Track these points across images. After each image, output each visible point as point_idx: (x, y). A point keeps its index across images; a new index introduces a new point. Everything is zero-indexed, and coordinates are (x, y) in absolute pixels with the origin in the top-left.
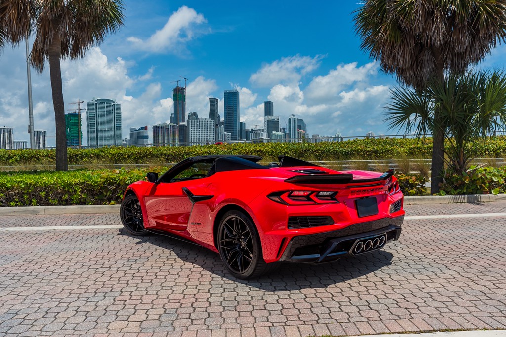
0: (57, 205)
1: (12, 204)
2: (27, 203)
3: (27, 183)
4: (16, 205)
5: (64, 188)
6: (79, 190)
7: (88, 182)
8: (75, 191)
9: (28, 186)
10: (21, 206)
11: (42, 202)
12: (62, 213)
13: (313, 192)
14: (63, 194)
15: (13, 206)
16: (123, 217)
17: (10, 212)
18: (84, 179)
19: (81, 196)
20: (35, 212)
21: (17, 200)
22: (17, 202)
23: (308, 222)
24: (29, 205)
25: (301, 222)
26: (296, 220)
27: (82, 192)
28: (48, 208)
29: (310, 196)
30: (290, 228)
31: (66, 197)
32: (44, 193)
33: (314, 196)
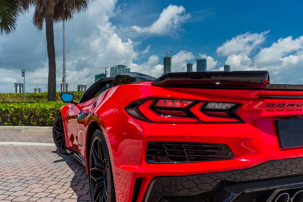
0: (36, 126)
1: (5, 123)
2: (16, 123)
3: (15, 108)
4: (8, 125)
5: (41, 113)
6: (51, 114)
7: (58, 109)
8: (49, 115)
9: (17, 110)
10: (11, 125)
11: (26, 123)
12: (37, 132)
13: (196, 102)
14: (40, 118)
15: (6, 125)
16: (55, 136)
17: (3, 130)
18: (56, 106)
19: (53, 119)
20: (19, 130)
21: (9, 121)
22: (9, 122)
23: (184, 154)
24: (18, 125)
25: (170, 152)
26: (163, 148)
27: (54, 116)
28: (28, 128)
29: (192, 110)
30: (149, 161)
31: (41, 120)
32: (28, 116)
33: (198, 109)
